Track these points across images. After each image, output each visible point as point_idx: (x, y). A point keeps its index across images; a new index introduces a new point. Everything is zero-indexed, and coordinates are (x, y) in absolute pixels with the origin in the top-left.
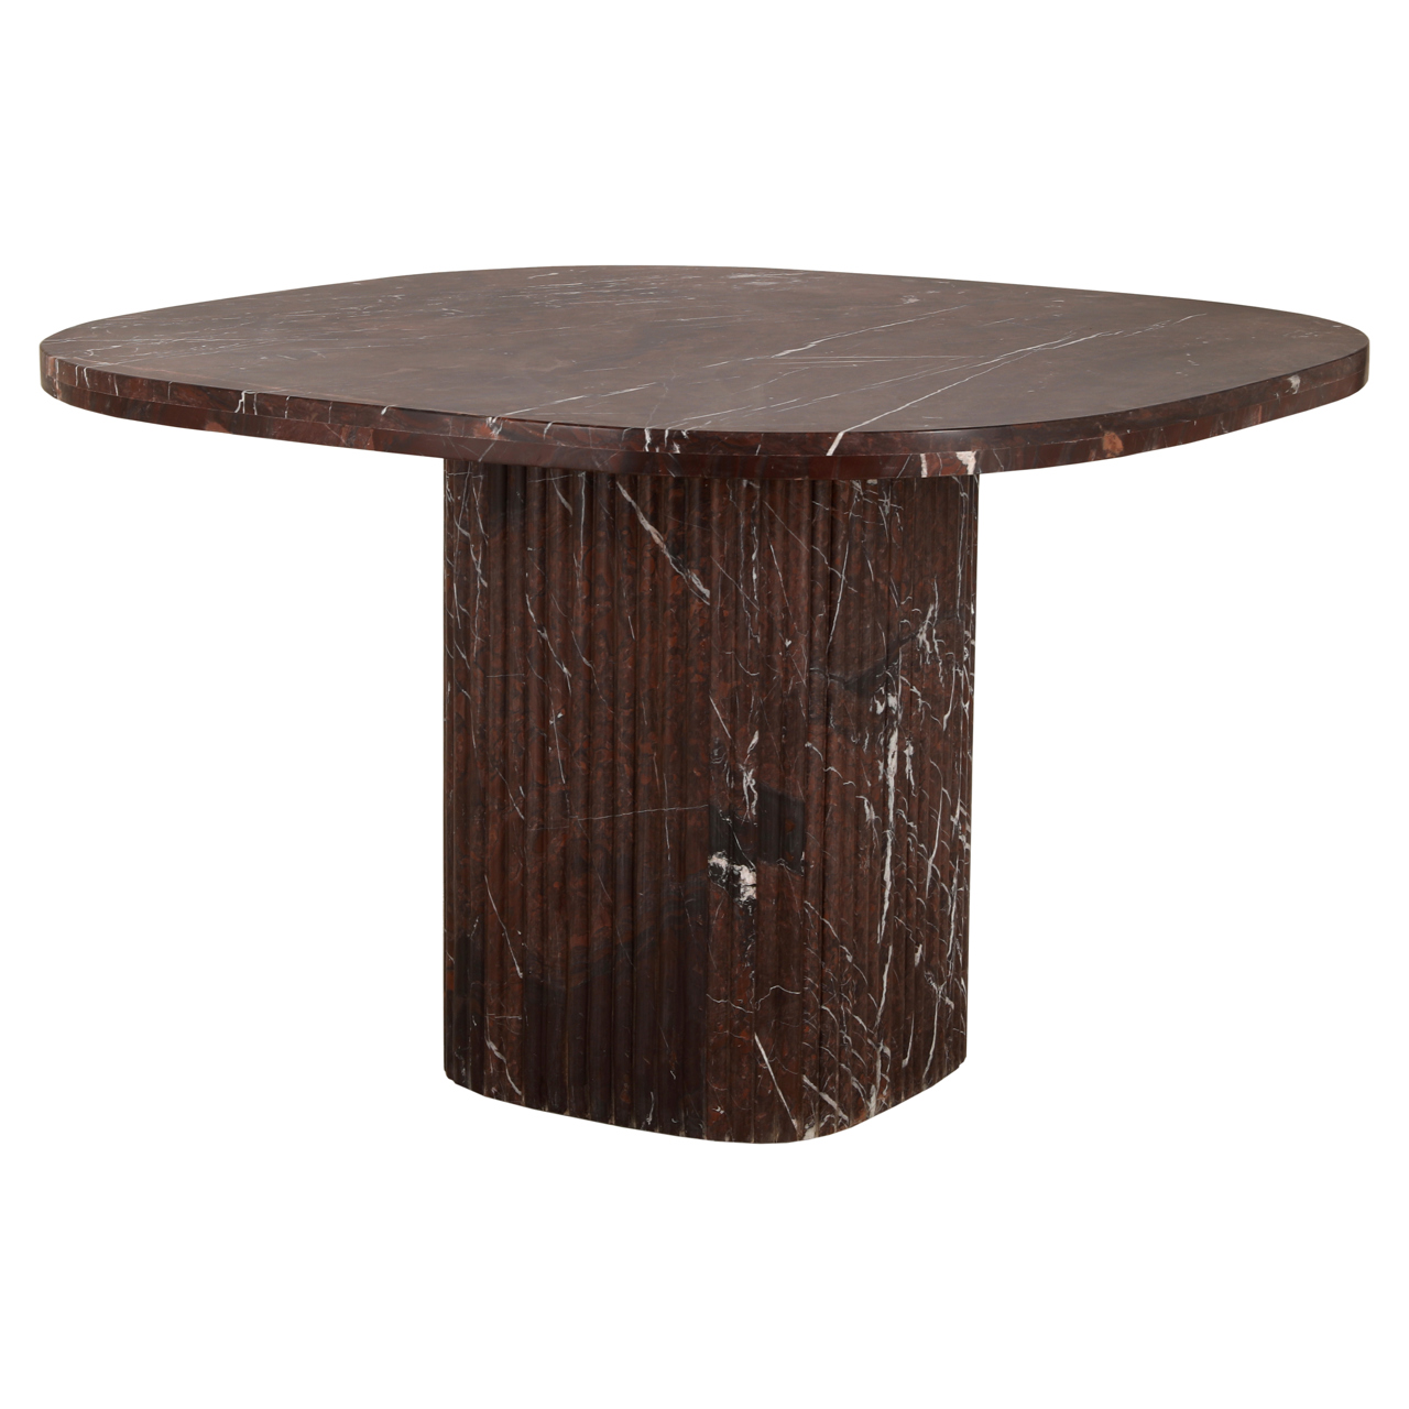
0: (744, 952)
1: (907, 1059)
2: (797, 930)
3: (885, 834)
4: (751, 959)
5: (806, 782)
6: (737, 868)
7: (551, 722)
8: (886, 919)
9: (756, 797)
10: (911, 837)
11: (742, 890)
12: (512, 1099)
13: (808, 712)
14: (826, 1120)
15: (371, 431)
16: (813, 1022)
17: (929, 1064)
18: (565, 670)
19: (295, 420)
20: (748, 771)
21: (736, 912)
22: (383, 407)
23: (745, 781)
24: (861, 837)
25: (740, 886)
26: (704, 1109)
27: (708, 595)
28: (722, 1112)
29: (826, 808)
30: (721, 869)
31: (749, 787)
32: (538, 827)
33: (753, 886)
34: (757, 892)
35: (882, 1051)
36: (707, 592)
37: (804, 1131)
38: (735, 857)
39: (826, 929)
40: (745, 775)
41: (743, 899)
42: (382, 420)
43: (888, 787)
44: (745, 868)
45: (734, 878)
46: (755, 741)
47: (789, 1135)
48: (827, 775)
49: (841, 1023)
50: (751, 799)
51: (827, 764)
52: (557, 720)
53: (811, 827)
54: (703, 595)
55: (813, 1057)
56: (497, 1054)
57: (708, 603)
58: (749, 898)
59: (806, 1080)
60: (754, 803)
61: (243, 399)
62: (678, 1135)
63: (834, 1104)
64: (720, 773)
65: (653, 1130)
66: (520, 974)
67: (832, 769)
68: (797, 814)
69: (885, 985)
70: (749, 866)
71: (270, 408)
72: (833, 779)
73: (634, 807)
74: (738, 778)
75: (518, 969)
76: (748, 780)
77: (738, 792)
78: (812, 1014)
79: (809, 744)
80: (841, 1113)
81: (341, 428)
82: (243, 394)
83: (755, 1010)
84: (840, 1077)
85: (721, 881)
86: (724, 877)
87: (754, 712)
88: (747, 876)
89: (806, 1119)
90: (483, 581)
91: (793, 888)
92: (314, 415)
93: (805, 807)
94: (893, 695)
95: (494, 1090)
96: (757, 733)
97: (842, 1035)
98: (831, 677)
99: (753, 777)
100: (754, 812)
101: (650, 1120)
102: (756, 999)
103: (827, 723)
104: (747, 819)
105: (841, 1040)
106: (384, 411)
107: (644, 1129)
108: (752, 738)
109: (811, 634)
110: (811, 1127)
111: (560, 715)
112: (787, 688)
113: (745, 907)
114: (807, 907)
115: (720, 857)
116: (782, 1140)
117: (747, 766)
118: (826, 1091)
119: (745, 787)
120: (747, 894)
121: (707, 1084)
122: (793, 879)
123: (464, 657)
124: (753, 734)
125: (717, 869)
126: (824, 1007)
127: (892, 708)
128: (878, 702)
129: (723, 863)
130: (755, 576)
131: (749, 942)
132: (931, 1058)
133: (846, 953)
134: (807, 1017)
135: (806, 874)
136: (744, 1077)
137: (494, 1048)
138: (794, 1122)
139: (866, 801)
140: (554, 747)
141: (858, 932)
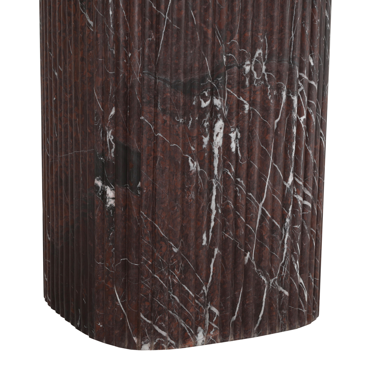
0: (108, 237)
1: (235, 317)
2: (135, 228)
3: (212, 181)
4: (113, 241)
5: (139, 140)
6: (106, 187)
8: (212, 232)
9: (114, 146)
10: (239, 187)
11: (107, 201)
13: (142, 98)
14: (157, 341)
16: (147, 283)
17: (259, 322)
18: (56, 73)
20: (109, 130)
21: (104, 212)
23: (108, 136)
24: (186, 180)
25: (106, 198)
27: (92, 25)
28: (101, 326)
29: (155, 158)
30: (98, 187)
31: (109, 140)
33: (113, 198)
34: (115, 202)
35: (209, 309)
36: (91, 23)
37: (142, 345)
38: (105, 182)
39: (156, 230)
40: (108, 133)
41: (108, 206)
43: (214, 153)
44: (108, 187)
45: (104, 193)
46: (113, 112)
47: (132, 346)
48: (156, 138)
49: (169, 287)
50: (111, 147)
51: (156, 131)
53: (144, 167)
54: (89, 25)
55: (147, 304)
57: (92, 30)
58: (111, 205)
59: (142, 316)
60: (113, 150)
63: (164, 334)
64: (97, 131)
66: (49, 238)
67: (160, 135)
68: (134, 158)
69: (212, 270)
70: (110, 187)
72: (160, 141)
74: (105, 134)
76: (110, 136)
77: (105, 143)
78: (146, 278)
79: (142, 118)
80: (169, 339)
83: (114, 271)
84: (169, 318)
85: (99, 194)
86: (100, 192)
87: (112, 95)
88: (110, 193)
89: (143, 338)
91: (133, 202)
93: (139, 155)
94: (217, 98)
96: (114, 108)
97: (169, 294)
98: (159, 78)
99: (112, 134)
100: (113, 155)
101: (78, 324)
102: (115, 264)
103: (156, 106)
104: (109, 159)
105: (169, 297)
108: (111, 111)
109: (143, 50)
110: (145, 343)
111: (55, 99)
113: (109, 210)
114: (142, 215)
115: (98, 180)
116: (129, 347)
117: (108, 127)
118: (157, 324)
120: (110, 203)
121: (94, 309)
122: (132, 197)
124: (112, 109)
126: (155, 276)
127: (216, 106)
128: (202, 100)
129: (99, 183)
130: (111, 13)
131: (111, 231)
132: (260, 319)
133: (172, 246)
134: (142, 279)
135: (141, 196)
136: (109, 308)
138: (135, 338)
139: (190, 158)
141: (185, 236)
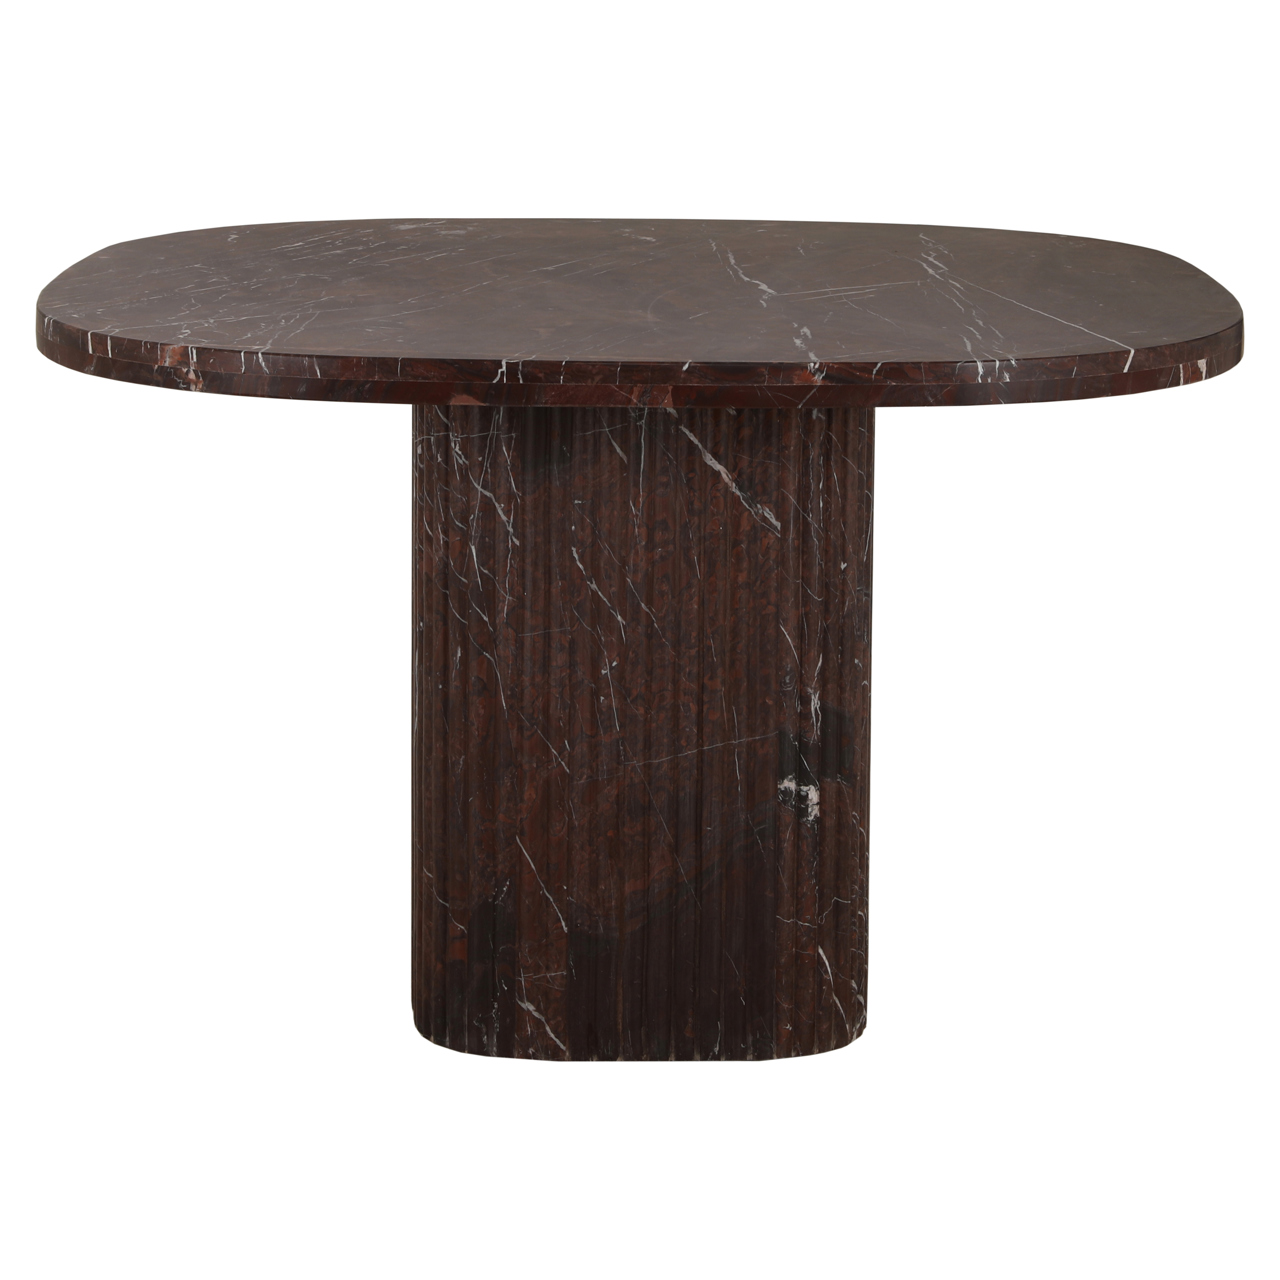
0: (810, 870)
2: (850, 841)
4: (816, 875)
5: (855, 697)
6: (804, 788)
7: (603, 672)
9: (821, 717)
11: (810, 810)
12: (554, 1055)
13: (857, 630)
15: (670, 388)
16: (858, 928)
18: (619, 618)
19: (573, 384)
20: (815, 693)
21: (803, 831)
22: (685, 363)
23: (813, 704)
25: (807, 806)
26: (774, 1029)
27: (779, 528)
28: (790, 1029)
30: (791, 792)
31: (816, 710)
32: (587, 779)
33: (817, 804)
34: (821, 810)
36: (778, 525)
38: (802, 779)
40: (812, 697)
41: (811, 818)
42: (682, 376)
44: (812, 787)
45: (802, 799)
46: (820, 663)
50: (817, 720)
51: (863, 678)
52: (611, 668)
54: (774, 528)
55: (857, 962)
56: (536, 1014)
57: (779, 535)
58: (815, 816)
59: (854, 984)
60: (819, 723)
61: (504, 369)
62: (746, 1060)
64: (791, 698)
65: (719, 1059)
66: (565, 929)
67: (866, 682)
68: (851, 729)
70: (815, 785)
71: (541, 375)
72: (866, 693)
73: (700, 745)
74: (805, 701)
75: (563, 924)
76: (815, 703)
77: (805, 714)
79: (856, 661)
81: (632, 388)
82: (504, 363)
83: (819, 925)
85: (790, 804)
86: (793, 799)
87: (820, 636)
88: (813, 795)
90: (515, 540)
91: (847, 803)
92: (597, 378)
93: (854, 722)
95: (531, 1051)
96: (821, 657)
99: (819, 698)
100: (819, 732)
101: (717, 1049)
102: (820, 914)
104: (813, 740)
106: (685, 368)
107: (712, 1060)
108: (818, 661)
109: (858, 555)
111: (614, 664)
112: (843, 608)
113: (811, 826)
114: (855, 817)
115: (791, 780)
117: (814, 688)
119: (813, 709)
121: (778, 1004)
122: (847, 793)
123: (486, 619)
124: (819, 658)
125: (787, 792)
129: (792, 786)
130: (822, 505)
131: (815, 859)
134: (854, 924)
135: (855, 786)
136: (810, 991)
137: (531, 1008)
138: (848, 1026)
140: (607, 696)
